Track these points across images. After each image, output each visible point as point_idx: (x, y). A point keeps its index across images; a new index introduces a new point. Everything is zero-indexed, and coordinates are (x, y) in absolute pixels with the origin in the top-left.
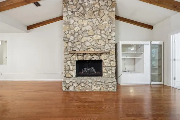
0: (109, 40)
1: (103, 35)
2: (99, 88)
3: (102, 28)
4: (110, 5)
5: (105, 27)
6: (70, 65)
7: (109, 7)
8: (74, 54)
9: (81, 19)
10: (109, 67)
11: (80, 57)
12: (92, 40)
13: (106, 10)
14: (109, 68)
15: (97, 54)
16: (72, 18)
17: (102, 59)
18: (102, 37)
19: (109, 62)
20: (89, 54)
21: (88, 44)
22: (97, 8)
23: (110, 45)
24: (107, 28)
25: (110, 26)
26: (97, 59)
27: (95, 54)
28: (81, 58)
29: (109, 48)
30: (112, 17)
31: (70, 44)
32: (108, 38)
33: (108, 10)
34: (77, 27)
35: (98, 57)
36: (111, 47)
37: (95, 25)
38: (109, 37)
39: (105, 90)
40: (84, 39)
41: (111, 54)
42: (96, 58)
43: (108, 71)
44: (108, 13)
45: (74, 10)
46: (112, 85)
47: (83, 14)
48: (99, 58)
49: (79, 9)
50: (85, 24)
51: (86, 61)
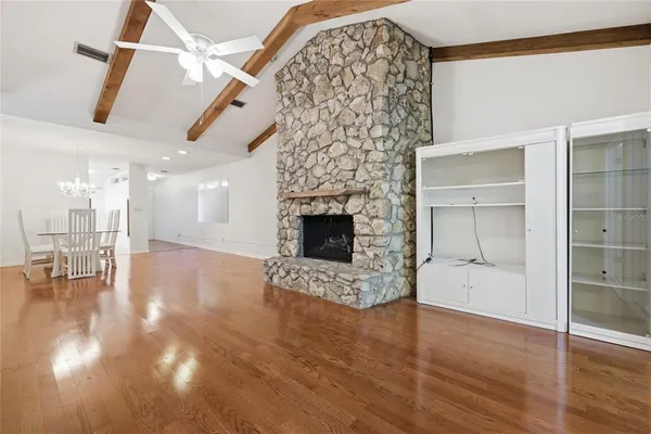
0: (368, 152)
1: (352, 142)
2: (321, 289)
3: (348, 122)
4: (368, 43)
5: (357, 115)
6: (287, 225)
7: (366, 50)
8: (294, 199)
9: (305, 109)
10: (366, 235)
11: (305, 206)
12: (326, 160)
13: (360, 60)
14: (367, 238)
15: (339, 198)
16: (291, 112)
17: (351, 213)
18: (350, 147)
19: (367, 220)
20: (321, 200)
21: (319, 171)
22: (338, 65)
23: (369, 167)
24: (361, 117)
25: (369, 110)
26: (340, 212)
27: (334, 198)
28: (306, 209)
29: (366, 177)
30: (376, 78)
31: (287, 176)
32: (366, 147)
33: (363, 61)
34: (299, 132)
35: (341, 206)
36: (372, 174)
37: (334, 116)
38: (368, 145)
39: (335, 299)
40: (311, 160)
41: (371, 196)
42: (336, 209)
43: (366, 249)
44: (363, 70)
45: (293, 92)
46: (353, 289)
47: (310, 96)
48: (344, 209)
49: (300, 86)
50: (314, 119)
51: (316, 216)
